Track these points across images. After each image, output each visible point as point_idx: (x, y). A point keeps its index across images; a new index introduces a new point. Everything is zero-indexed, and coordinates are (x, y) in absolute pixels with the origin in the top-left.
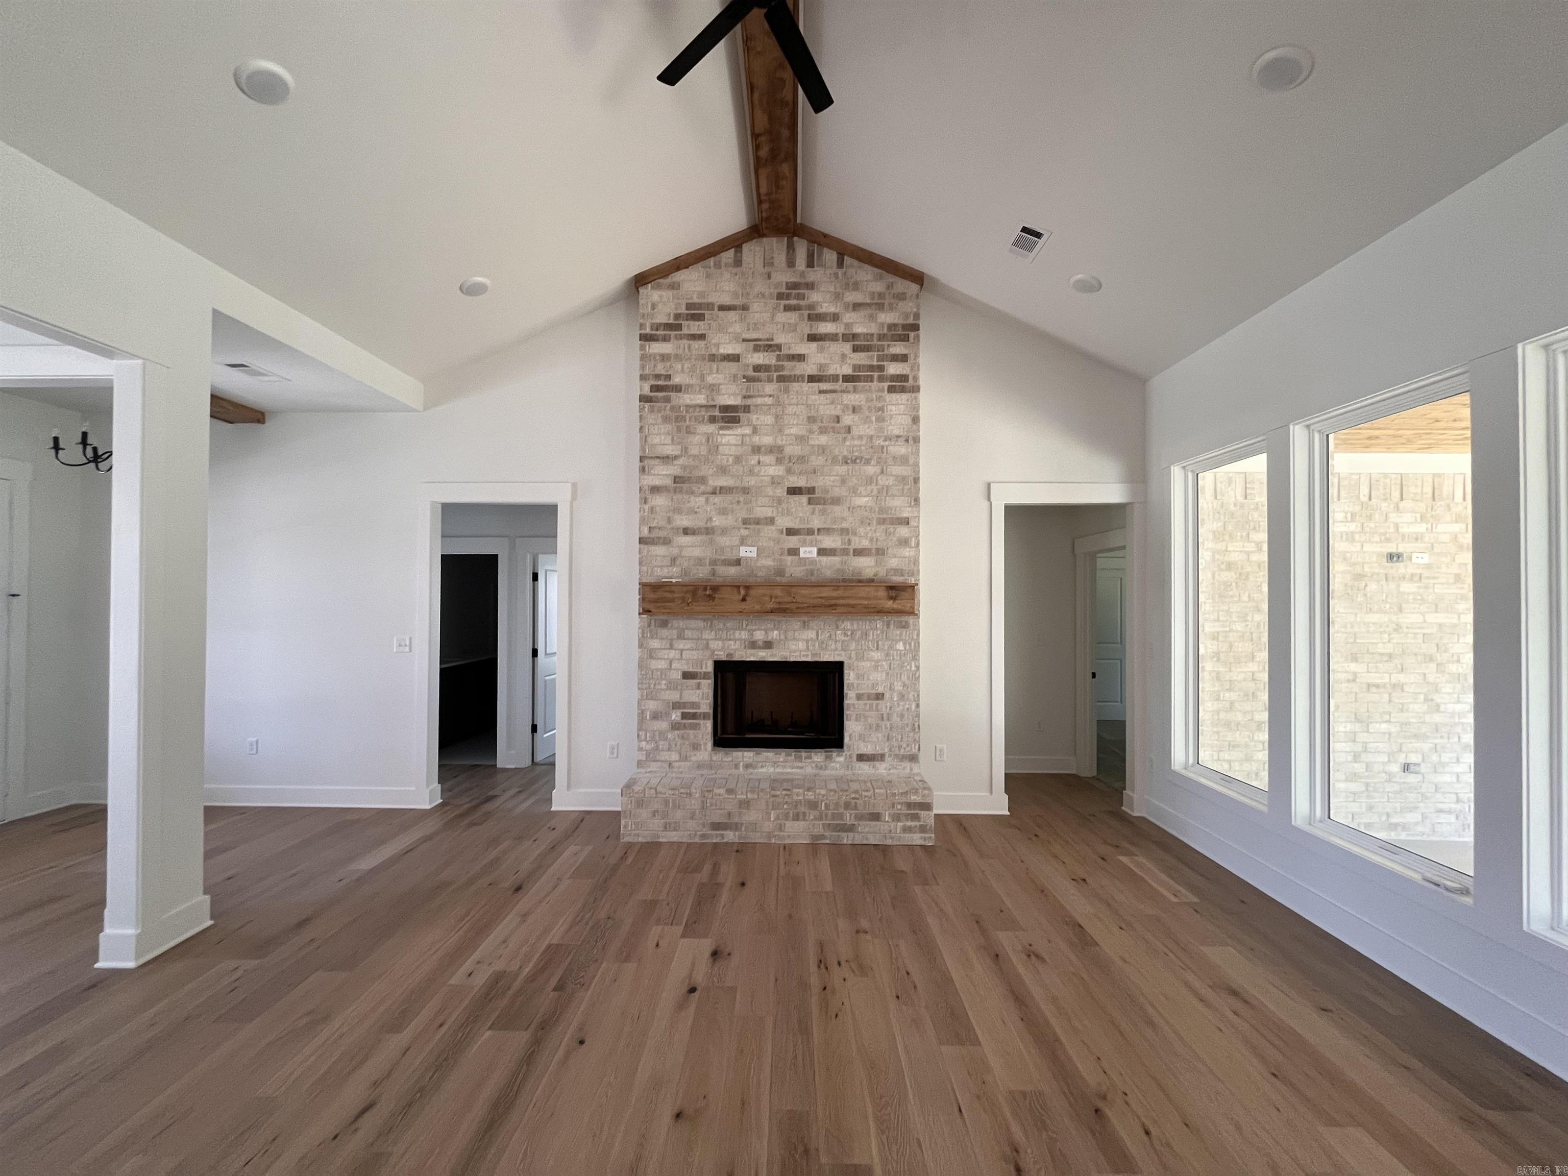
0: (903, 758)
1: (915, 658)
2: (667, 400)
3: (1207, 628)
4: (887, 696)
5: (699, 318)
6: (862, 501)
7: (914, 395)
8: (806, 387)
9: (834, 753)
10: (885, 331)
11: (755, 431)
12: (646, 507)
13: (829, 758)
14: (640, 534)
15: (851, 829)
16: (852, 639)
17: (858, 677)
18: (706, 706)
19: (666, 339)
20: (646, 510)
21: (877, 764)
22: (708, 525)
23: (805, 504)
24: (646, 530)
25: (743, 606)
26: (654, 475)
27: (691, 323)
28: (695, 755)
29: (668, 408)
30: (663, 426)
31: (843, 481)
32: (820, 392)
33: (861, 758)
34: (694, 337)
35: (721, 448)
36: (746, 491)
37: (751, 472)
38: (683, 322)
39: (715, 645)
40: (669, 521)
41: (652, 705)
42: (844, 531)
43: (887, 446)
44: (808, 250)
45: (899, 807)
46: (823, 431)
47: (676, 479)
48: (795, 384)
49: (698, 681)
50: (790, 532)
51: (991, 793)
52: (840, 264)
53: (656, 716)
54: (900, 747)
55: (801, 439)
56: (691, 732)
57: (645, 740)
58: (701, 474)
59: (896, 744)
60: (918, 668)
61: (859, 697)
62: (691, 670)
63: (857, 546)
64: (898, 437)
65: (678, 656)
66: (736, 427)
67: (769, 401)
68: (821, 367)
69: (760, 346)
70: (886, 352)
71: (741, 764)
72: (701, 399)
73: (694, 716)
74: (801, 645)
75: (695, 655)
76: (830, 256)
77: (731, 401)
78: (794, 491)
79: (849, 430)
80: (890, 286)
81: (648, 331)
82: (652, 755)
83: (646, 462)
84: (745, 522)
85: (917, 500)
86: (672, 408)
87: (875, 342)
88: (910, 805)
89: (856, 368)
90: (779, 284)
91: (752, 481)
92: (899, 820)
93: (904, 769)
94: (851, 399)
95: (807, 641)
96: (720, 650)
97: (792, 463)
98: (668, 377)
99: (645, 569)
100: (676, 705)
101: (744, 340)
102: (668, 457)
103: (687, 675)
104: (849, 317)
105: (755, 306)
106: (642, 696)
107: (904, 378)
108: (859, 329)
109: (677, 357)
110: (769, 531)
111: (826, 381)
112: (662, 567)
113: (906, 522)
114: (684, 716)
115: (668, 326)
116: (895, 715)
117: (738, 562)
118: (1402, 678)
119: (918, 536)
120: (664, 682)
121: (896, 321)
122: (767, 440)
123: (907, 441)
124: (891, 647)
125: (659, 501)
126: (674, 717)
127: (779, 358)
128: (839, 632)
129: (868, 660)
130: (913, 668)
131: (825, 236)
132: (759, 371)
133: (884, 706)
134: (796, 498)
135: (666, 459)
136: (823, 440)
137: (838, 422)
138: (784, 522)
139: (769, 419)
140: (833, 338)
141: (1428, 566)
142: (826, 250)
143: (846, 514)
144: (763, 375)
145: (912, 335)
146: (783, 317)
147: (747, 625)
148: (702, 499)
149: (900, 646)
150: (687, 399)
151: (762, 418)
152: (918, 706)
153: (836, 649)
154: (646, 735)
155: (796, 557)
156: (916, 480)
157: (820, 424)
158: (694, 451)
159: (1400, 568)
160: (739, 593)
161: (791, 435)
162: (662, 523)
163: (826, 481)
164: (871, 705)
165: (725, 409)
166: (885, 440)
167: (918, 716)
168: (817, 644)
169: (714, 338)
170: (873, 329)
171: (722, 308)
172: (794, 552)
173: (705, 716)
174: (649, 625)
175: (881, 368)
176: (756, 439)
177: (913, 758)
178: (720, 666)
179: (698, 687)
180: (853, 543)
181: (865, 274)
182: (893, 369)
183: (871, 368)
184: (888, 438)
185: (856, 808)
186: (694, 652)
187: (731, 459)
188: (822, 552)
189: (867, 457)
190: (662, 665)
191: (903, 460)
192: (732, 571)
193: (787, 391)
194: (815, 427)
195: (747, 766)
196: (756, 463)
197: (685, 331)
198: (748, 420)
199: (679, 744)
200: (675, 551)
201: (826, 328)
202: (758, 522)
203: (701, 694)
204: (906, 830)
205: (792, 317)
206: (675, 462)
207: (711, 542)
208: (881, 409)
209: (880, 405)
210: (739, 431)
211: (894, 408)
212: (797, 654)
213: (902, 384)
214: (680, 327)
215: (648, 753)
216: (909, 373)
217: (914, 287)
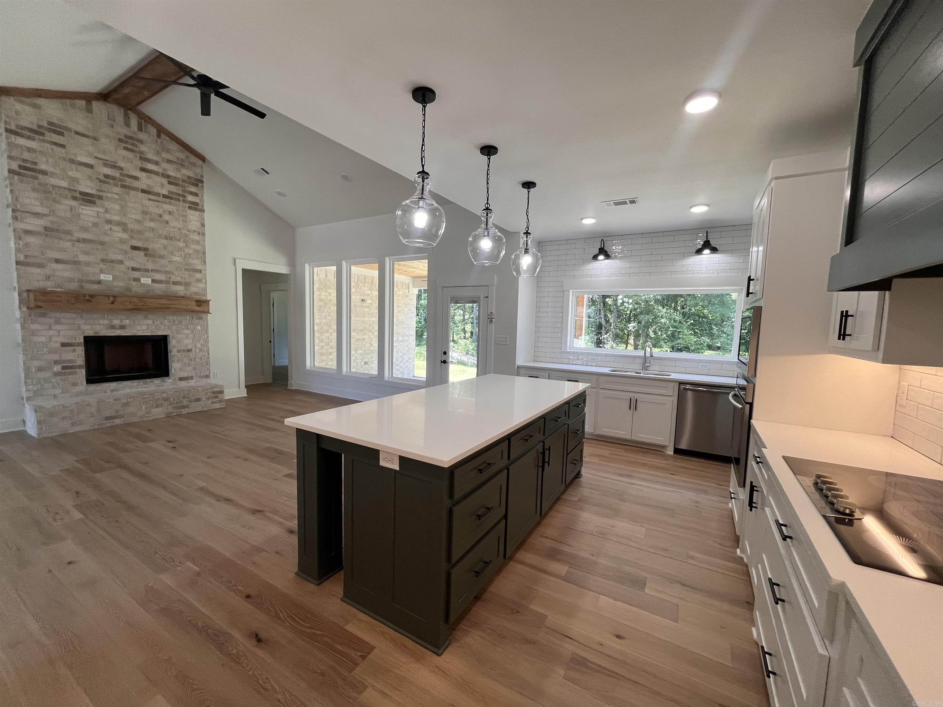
0: (202, 377)
1: (207, 332)
2: (36, 178)
3: (317, 321)
4: (193, 350)
5: (61, 134)
6: (177, 259)
7: (202, 213)
8: (140, 194)
9: (166, 379)
10: (186, 178)
11: (107, 211)
12: (21, 242)
13: (164, 381)
14: (16, 258)
15: (187, 407)
16: (174, 324)
17: (178, 342)
18: (81, 361)
19: (30, 138)
20: (21, 244)
21: (190, 381)
22: (75, 259)
23: (143, 256)
24: (22, 258)
25: (113, 306)
26: (27, 223)
27: (53, 135)
28: (74, 389)
29: (36, 183)
30: (32, 193)
31: (165, 248)
32: (149, 200)
33: (181, 379)
34: (55, 144)
35: (82, 216)
36: (102, 243)
37: (106, 234)
38: (46, 132)
39: (86, 327)
40: (43, 254)
41: (36, 363)
42: (167, 272)
43: (189, 235)
44: (138, 122)
45: (209, 394)
46: (152, 220)
47: (46, 228)
48: (134, 192)
49: (73, 348)
50: (134, 269)
51: (239, 388)
52: (159, 136)
53: (40, 370)
54: (201, 372)
55: (139, 222)
56: (70, 376)
57: (33, 384)
58: (67, 229)
59: (198, 371)
60: (208, 337)
61: (179, 351)
62: (67, 341)
63: (174, 280)
64: (194, 231)
65: (56, 334)
66: (93, 206)
67: (116, 197)
68: (149, 186)
69: (108, 164)
70: (186, 189)
71: (109, 390)
72: (64, 184)
73: (72, 367)
74: (144, 327)
75: (69, 333)
76: (152, 130)
77: (88, 191)
78: (135, 248)
79: (167, 222)
80: (187, 157)
81: (13, 128)
82: (38, 393)
83: (18, 214)
84: (103, 260)
85: (205, 262)
86: (40, 184)
87: (180, 183)
88: (214, 393)
89: (170, 192)
90: (119, 133)
91: (107, 239)
92: (210, 400)
93: (203, 382)
94: (167, 207)
95: (148, 325)
96: (88, 331)
97: (135, 234)
98: (36, 164)
99: (23, 280)
100: (56, 362)
101: (96, 158)
102: (38, 214)
103: (63, 345)
104: (165, 165)
105: (103, 140)
106: (27, 359)
107: (196, 204)
108: (171, 173)
109: (41, 152)
110: (122, 267)
111: (152, 195)
112: (37, 281)
113: (200, 271)
114: (64, 368)
115: (30, 130)
116: (198, 359)
117: (99, 282)
118: (365, 337)
119: (206, 278)
120: (45, 349)
121: (191, 175)
122: (116, 218)
123: (199, 234)
124: (194, 328)
125: (32, 240)
126: (55, 369)
127: (121, 174)
128: (166, 321)
129: (183, 334)
130: (206, 337)
131: (150, 118)
132: (108, 178)
133: (192, 355)
134: (137, 252)
135: (37, 215)
136: (152, 224)
137: (161, 217)
138: (130, 264)
139: (117, 207)
140: (156, 173)
141: (370, 304)
142: (149, 125)
143: (168, 264)
144: (111, 181)
145: (200, 185)
146: (123, 152)
147: (108, 317)
148: (69, 244)
149: (199, 328)
150: (52, 181)
151: (112, 205)
152: (208, 354)
153: (165, 329)
154: (33, 382)
155: (139, 283)
156: (204, 253)
157: (150, 216)
158: (61, 214)
159: (365, 304)
160: (109, 299)
161: (132, 218)
162: (37, 254)
163: (155, 246)
164: (185, 355)
165: (84, 194)
167: (209, 358)
168: (153, 327)
169: (73, 150)
170: (178, 175)
171: (77, 133)
172: (138, 280)
173: (80, 367)
174: (30, 315)
175: (184, 196)
176: (108, 216)
177: (208, 376)
178: (88, 339)
179: (74, 351)
180: (172, 279)
181: (174, 146)
182: (190, 198)
183: (179, 195)
184: (188, 231)
185: (188, 397)
186: (69, 331)
187: (90, 224)
188: (153, 281)
189: (179, 238)
190: (43, 339)
191: (198, 243)
192: (96, 287)
193: (128, 194)
194: (147, 217)
195: (112, 391)
196: (109, 229)
197: (47, 138)
198: (102, 204)
199: (61, 384)
200: (49, 272)
201: (151, 167)
202: (112, 261)
203: (76, 355)
204: (213, 403)
205: (130, 155)
206: (45, 218)
207: (78, 269)
208: (185, 216)
209: (184, 214)
210: (95, 209)
211: (192, 217)
212: (141, 332)
213: (195, 207)
214: (43, 134)
215: (35, 392)
216: (199, 202)
217: (200, 162)
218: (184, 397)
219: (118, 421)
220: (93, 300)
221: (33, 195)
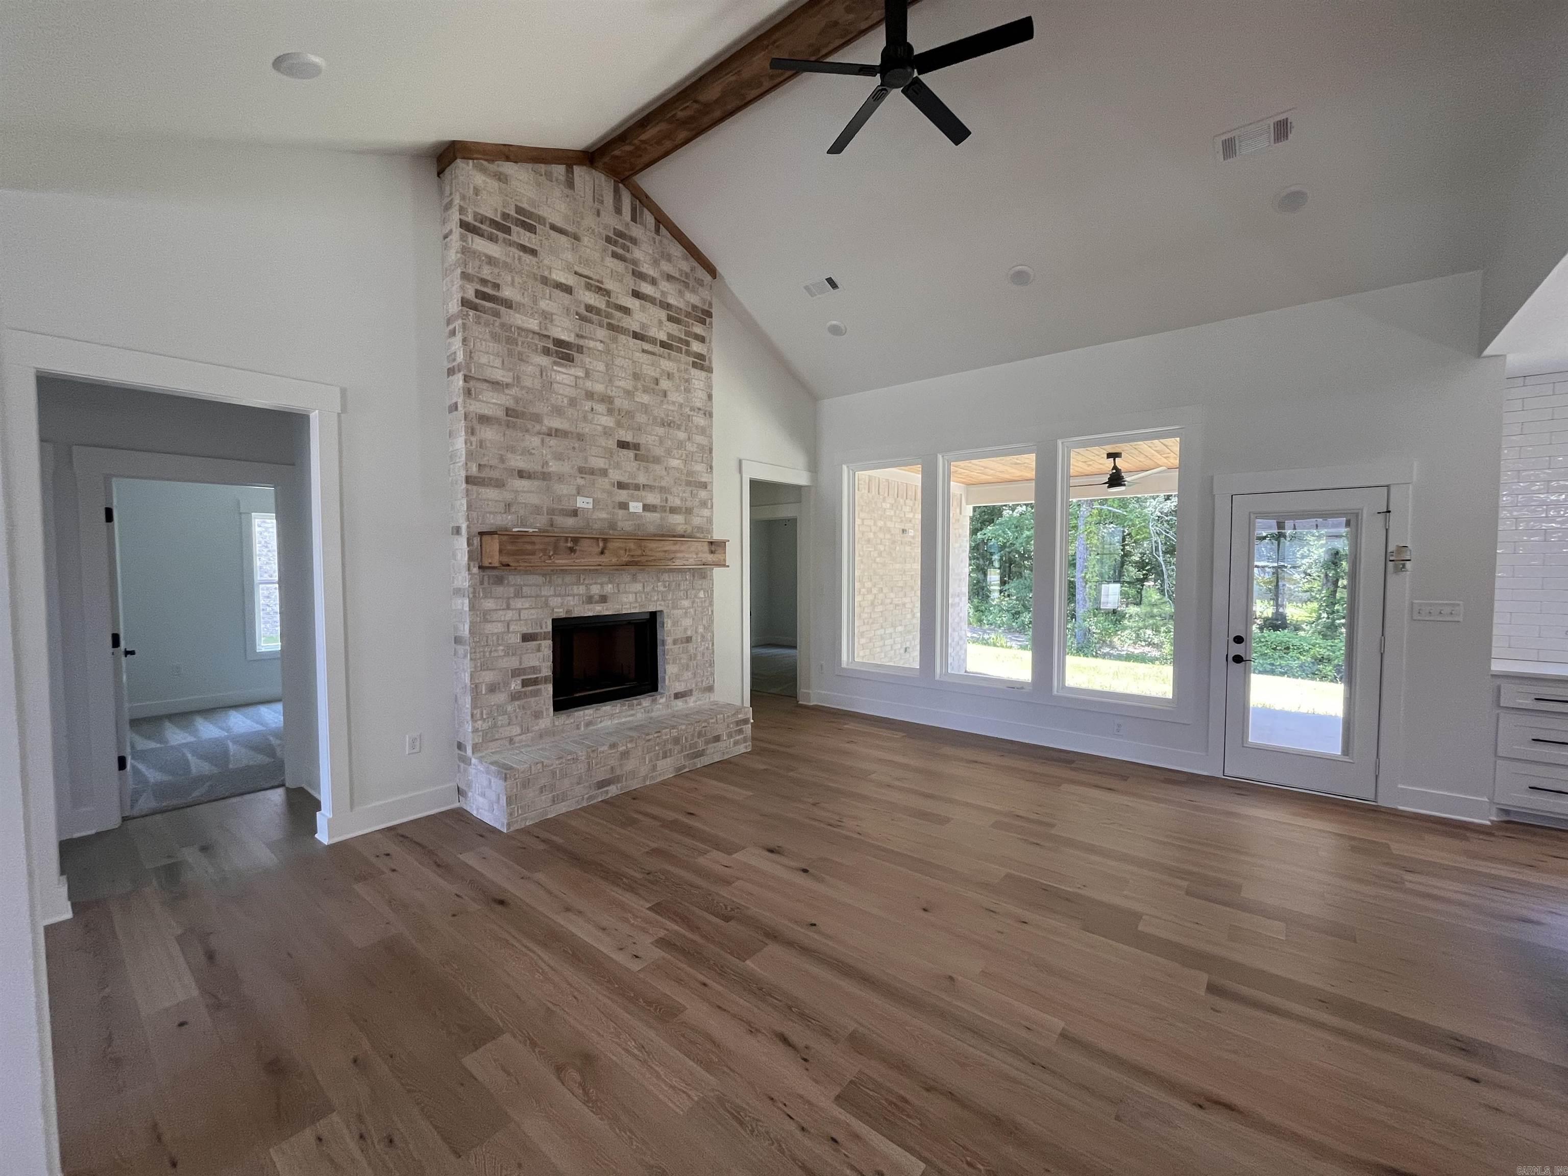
0: (704, 690)
1: (711, 604)
2: (497, 314)
4: (694, 638)
5: (531, 229)
6: (675, 463)
7: (709, 375)
8: (633, 342)
9: (655, 696)
10: (690, 310)
11: (587, 375)
12: (473, 439)
13: (654, 701)
14: (467, 471)
15: (702, 754)
16: (669, 590)
17: (675, 624)
18: (547, 670)
19: (492, 239)
20: (474, 443)
21: (688, 699)
22: (545, 470)
23: (632, 459)
24: (474, 469)
25: (604, 559)
26: (483, 401)
27: (522, 231)
28: (537, 725)
29: (497, 324)
30: (491, 344)
31: (661, 442)
32: (644, 351)
33: (677, 696)
34: (523, 248)
35: (555, 386)
36: (580, 437)
37: (585, 418)
38: (513, 227)
39: (555, 602)
40: (502, 460)
41: (488, 677)
42: (662, 490)
43: (692, 416)
44: (632, 204)
45: (732, 726)
46: (645, 390)
47: (509, 412)
48: (623, 336)
49: (538, 642)
50: (621, 486)
52: (657, 231)
53: (493, 689)
54: (702, 682)
55: (629, 394)
56: (533, 699)
57: (482, 718)
58: (535, 411)
59: (699, 680)
60: (712, 611)
61: (675, 642)
62: (530, 631)
63: (672, 504)
64: (699, 409)
65: (516, 617)
66: (570, 366)
67: (600, 347)
68: (643, 326)
69: (591, 286)
70: (690, 330)
71: (582, 723)
72: (533, 324)
73: (535, 682)
74: (631, 598)
75: (533, 614)
76: (650, 219)
77: (565, 336)
78: (623, 445)
79: (665, 394)
80: (693, 269)
81: (470, 219)
82: (489, 735)
83: (471, 384)
84: (581, 470)
85: (711, 468)
86: (503, 325)
87: (682, 317)
88: (738, 723)
89: (670, 336)
90: (606, 227)
91: (586, 429)
92: (731, 737)
93: (706, 699)
94: (666, 364)
95: (636, 593)
96: (559, 608)
97: (624, 417)
98: (497, 286)
99: (475, 514)
100: (515, 673)
101: (576, 273)
102: (497, 383)
103: (526, 638)
104: (665, 285)
105: (586, 240)
106: (475, 667)
107: (701, 357)
108: (671, 301)
109: (506, 266)
110: (606, 483)
111: (647, 342)
112: (494, 513)
113: (704, 486)
114: (525, 683)
115: (493, 223)
116: (699, 655)
117: (575, 513)
119: (711, 499)
120: (501, 648)
121: (697, 304)
122: (599, 388)
123: (705, 414)
124: (696, 596)
125: (488, 434)
126: (513, 686)
127: (608, 304)
128: (660, 584)
129: (681, 608)
130: (710, 612)
131: (647, 197)
132: (591, 312)
133: (691, 647)
134: (625, 452)
135: (496, 385)
136: (645, 399)
137: (657, 384)
138: (616, 475)
139: (601, 367)
140: (653, 301)
141: (913, 537)
142: (646, 210)
143: (664, 473)
144: (595, 318)
146: (611, 262)
147: (584, 579)
148: (536, 441)
149: (701, 594)
150: (518, 319)
151: (595, 363)
152: (713, 645)
153: (658, 600)
154: (482, 714)
155: (627, 511)
156: (711, 450)
157: (643, 382)
158: (527, 382)
159: (905, 538)
160: (598, 545)
161: (620, 387)
162: (494, 462)
163: (649, 440)
164: (683, 647)
165: (559, 343)
166: (691, 411)
167: (713, 652)
168: (643, 596)
169: (547, 259)
170: (681, 304)
171: (553, 228)
172: (624, 506)
173: (545, 679)
174: (482, 583)
175: (687, 344)
176: (589, 384)
178: (558, 624)
179: (539, 649)
180: (669, 502)
181: (676, 250)
182: (696, 347)
183: (680, 340)
184: (692, 409)
185: (705, 734)
186: (533, 611)
187: (566, 401)
188: (646, 508)
189: (679, 423)
190: (498, 628)
191: (703, 431)
192: (570, 522)
193: (616, 341)
194: (639, 385)
195: (588, 724)
196: (590, 410)
197: (514, 238)
198: (582, 361)
199: (520, 715)
200: (509, 496)
201: (646, 288)
202: (592, 472)
203: (542, 656)
205: (619, 266)
206: (507, 391)
207: (548, 488)
208: (687, 381)
209: (686, 377)
210: (572, 371)
211: (696, 382)
212: (628, 606)
213: (701, 363)
214: (507, 230)
215: (485, 733)
216: (705, 354)
217: (708, 278)
218: (700, 735)
219: (613, 790)
220: (577, 548)
221: (493, 346)
